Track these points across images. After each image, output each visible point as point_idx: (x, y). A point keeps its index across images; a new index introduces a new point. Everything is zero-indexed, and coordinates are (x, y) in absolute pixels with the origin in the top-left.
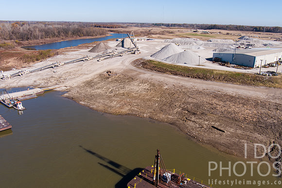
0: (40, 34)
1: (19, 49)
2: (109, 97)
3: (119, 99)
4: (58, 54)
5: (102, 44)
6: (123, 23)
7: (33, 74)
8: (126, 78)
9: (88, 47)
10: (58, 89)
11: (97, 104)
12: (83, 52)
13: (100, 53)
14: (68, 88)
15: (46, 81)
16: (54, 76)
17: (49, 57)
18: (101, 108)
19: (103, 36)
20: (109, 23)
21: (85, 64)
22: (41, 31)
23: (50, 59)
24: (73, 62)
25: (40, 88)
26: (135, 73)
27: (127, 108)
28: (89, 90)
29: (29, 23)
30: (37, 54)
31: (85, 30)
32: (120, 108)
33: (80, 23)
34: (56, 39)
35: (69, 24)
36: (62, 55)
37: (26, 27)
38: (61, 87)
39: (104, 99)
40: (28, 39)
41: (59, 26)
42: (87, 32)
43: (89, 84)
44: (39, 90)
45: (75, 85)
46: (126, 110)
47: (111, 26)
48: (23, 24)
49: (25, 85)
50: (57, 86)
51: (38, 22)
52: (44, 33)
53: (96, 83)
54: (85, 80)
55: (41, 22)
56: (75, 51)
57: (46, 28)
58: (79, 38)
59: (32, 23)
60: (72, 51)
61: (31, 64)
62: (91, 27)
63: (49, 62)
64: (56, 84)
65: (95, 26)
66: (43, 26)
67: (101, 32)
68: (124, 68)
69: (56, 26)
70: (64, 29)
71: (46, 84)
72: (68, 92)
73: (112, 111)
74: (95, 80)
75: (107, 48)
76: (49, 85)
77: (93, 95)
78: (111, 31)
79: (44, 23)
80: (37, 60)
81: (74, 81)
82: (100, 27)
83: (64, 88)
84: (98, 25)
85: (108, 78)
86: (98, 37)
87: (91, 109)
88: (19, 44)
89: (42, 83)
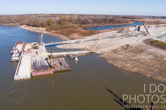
0: (91, 21)
1: (80, 29)
2: (126, 61)
3: (131, 62)
4: (99, 33)
5: (126, 29)
6: (140, 16)
7: (85, 42)
8: (139, 50)
9: (117, 30)
10: (97, 52)
11: (118, 64)
12: (114, 32)
13: (124, 34)
14: (102, 52)
15: (91, 47)
16: (96, 45)
17: (94, 34)
18: (120, 66)
19: (127, 24)
20: (131, 16)
21: (114, 39)
22: (92, 19)
23: (95, 35)
24: (107, 38)
25: (88, 50)
26: (145, 48)
27: (137, 69)
28: (114, 55)
29: (86, 15)
30: (88, 32)
31: (116, 20)
32: (132, 68)
33: (114, 15)
34: (100, 24)
35: (107, 16)
36: (102, 34)
37: (85, 17)
38: (98, 52)
39: (122, 61)
40: (85, 24)
41: (102, 17)
42: (117, 21)
43: (115, 51)
44: (87, 52)
45: (107, 51)
46: (135, 70)
47: (132, 18)
48: (83, 16)
49: (80, 48)
50: (97, 50)
51: (91, 15)
52: (93, 21)
53: (119, 52)
54: (112, 49)
55: (92, 15)
56: (109, 31)
57: (95, 18)
58: (112, 24)
59: (88, 15)
60: (108, 31)
61: (85, 37)
62: (120, 18)
63: (94, 37)
64: (96, 49)
65: (123, 18)
66: (94, 17)
67: (126, 21)
68: (138, 44)
69: (100, 17)
70: (104, 19)
71: (91, 49)
72: (102, 54)
73: (127, 69)
74: (119, 49)
75: (128, 31)
76: (92, 49)
77: (116, 58)
78: (132, 21)
79: (94, 16)
80: (88, 35)
81: (106, 49)
82: (125, 18)
83: (100, 52)
84: (124, 17)
85: (127, 49)
86: (123, 24)
87: (114, 66)
88: (80, 26)
89: (89, 48)
